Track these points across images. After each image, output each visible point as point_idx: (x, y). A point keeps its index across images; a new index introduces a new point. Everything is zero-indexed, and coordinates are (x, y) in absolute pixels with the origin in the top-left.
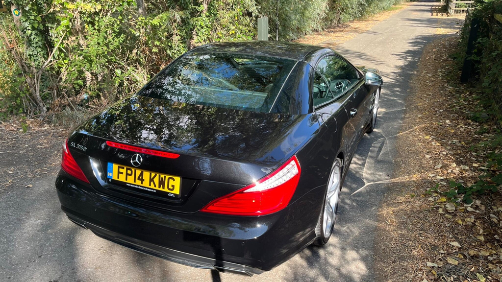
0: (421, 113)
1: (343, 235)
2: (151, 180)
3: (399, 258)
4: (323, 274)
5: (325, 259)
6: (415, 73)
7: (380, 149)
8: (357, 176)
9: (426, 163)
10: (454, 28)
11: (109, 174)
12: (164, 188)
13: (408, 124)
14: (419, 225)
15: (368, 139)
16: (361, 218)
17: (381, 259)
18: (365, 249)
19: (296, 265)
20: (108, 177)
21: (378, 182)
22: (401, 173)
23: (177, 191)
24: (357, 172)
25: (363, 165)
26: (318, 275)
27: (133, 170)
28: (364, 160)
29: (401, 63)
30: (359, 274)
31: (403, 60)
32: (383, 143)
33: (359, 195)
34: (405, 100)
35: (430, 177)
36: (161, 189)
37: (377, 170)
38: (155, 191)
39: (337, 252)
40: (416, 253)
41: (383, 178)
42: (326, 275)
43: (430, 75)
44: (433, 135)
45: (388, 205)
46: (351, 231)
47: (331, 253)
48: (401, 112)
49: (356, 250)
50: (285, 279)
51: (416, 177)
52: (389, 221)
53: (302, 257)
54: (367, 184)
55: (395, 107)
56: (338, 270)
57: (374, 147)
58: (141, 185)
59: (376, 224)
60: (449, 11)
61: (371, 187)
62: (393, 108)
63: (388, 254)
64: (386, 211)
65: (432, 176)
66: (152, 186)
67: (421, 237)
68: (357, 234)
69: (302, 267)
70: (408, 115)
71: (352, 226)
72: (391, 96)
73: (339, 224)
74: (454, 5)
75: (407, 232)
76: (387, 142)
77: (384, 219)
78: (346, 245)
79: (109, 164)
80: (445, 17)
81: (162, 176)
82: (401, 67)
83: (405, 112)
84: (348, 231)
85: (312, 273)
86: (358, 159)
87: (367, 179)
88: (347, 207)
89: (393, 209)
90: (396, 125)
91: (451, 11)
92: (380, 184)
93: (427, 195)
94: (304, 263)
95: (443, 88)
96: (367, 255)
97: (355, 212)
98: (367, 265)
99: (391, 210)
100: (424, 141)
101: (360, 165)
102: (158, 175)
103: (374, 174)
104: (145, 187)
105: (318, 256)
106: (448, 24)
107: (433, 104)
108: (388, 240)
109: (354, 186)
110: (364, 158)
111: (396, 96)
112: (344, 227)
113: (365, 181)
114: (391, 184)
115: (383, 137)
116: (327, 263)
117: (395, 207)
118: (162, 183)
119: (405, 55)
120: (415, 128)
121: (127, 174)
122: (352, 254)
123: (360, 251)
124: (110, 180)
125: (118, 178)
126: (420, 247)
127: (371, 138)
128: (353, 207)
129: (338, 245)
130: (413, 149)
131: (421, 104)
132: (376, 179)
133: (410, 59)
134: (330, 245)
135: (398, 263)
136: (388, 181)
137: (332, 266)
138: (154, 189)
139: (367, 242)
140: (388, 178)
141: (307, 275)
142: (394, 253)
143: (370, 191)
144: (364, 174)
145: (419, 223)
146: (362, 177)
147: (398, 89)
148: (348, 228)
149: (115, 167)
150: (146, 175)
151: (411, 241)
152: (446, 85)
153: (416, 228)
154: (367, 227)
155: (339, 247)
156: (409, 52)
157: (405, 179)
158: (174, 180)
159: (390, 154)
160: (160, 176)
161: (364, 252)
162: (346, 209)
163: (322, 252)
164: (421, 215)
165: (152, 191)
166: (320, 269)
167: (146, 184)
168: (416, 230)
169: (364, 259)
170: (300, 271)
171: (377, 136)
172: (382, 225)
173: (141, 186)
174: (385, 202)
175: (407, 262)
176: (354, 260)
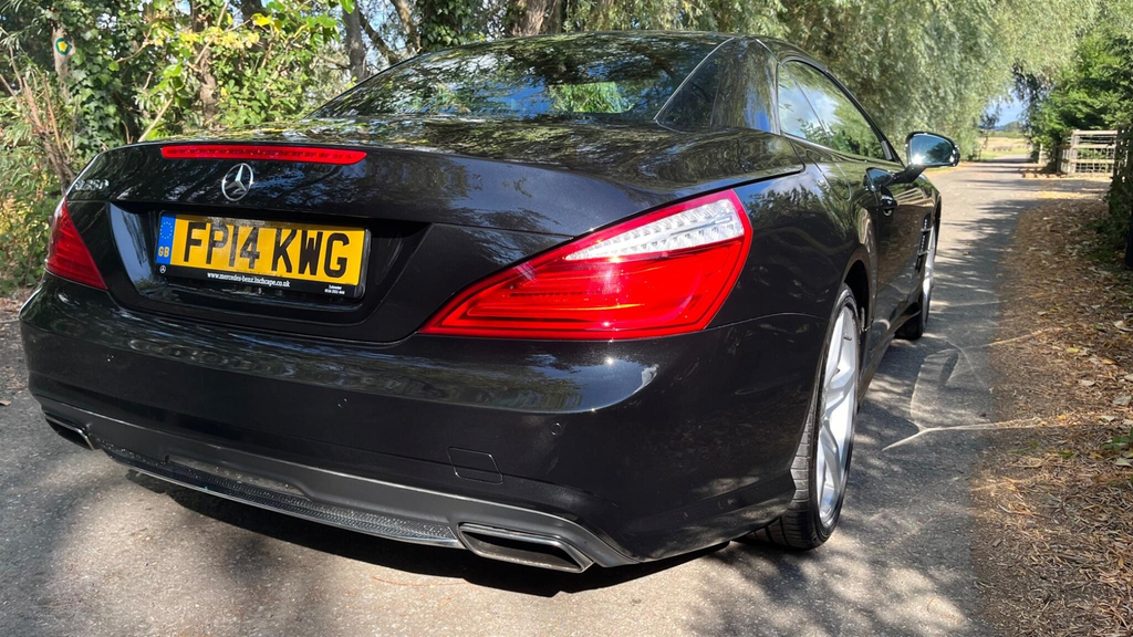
0: (1042, 307)
1: (873, 532)
2: (280, 251)
3: (1062, 591)
4: (817, 622)
5: (823, 584)
6: (1010, 250)
7: (949, 368)
8: (895, 413)
9: (1083, 394)
10: (1082, 192)
11: (162, 252)
12: (313, 272)
13: (1014, 326)
14: (1104, 517)
15: (910, 349)
16: (922, 498)
17: (1006, 592)
18: (949, 567)
19: (730, 595)
20: (158, 261)
21: (958, 428)
22: (1019, 412)
23: (352, 276)
24: (891, 408)
25: (909, 394)
26: (802, 623)
27: (231, 229)
28: (907, 385)
29: (971, 236)
30: (939, 626)
31: (973, 232)
32: (954, 359)
33: (907, 449)
34: (994, 287)
35: (1103, 420)
36: (307, 276)
37: (950, 404)
38: (287, 284)
39: (861, 571)
40: (1113, 580)
41: (970, 420)
42: (827, 622)
43: (1048, 253)
44: (1088, 346)
45: (998, 474)
46: (895, 523)
47: (842, 573)
48: (990, 307)
49: (918, 568)
50: (693, 628)
51: (1065, 419)
52: (1010, 506)
53: (748, 578)
54: (924, 431)
55: (972, 299)
56: (868, 612)
57: (932, 363)
58: (249, 271)
59: (970, 512)
60: (1063, 169)
61: (938, 435)
62: (966, 300)
63: (1025, 580)
64: (993, 486)
65: (1110, 418)
66: (281, 270)
67: (1117, 544)
68: (914, 532)
69: (750, 600)
70: (1010, 313)
71: (897, 513)
72: (957, 282)
73: (857, 508)
74: (1075, 153)
75: (1072, 532)
76: (966, 356)
77: (993, 503)
78: (885, 554)
79: (165, 221)
80: (1054, 177)
81: (312, 234)
82: (973, 242)
83: (1001, 307)
84: (884, 523)
85: (784, 617)
86: (892, 384)
87: (923, 421)
88: (873, 472)
89: (1014, 481)
90: (981, 327)
91: (1069, 169)
92: (962, 431)
93: (1109, 454)
94: (756, 592)
95: (1087, 273)
96: (956, 581)
97: (900, 484)
98: (961, 606)
99: (1010, 484)
100: (1068, 356)
101: (898, 394)
102: (299, 232)
103: (941, 412)
104: (260, 276)
105: (801, 578)
106: (1065, 187)
107: (1071, 295)
108: (1016, 548)
109: (889, 432)
110: (907, 382)
111: (972, 283)
112: (872, 514)
113: (918, 425)
114: (995, 431)
115: (952, 347)
116: (829, 594)
117: (1021, 478)
118: (309, 256)
119: (976, 225)
120: (1035, 334)
121: (213, 244)
122: (905, 578)
123: (933, 571)
124: (163, 269)
125: (186, 259)
126: (1121, 564)
127: (921, 349)
128: (894, 474)
129: (860, 555)
130: (1041, 369)
131: (1038, 295)
132: (949, 421)
133: (989, 230)
134: (834, 553)
135: (1062, 602)
136: (985, 427)
137: (847, 603)
138: (283, 280)
139: (950, 551)
140: (983, 420)
141: (765, 622)
142: (1043, 578)
143: (938, 444)
144: (912, 411)
145: (1102, 511)
146: (907, 416)
147: (971, 273)
148: (884, 517)
149: (181, 226)
150: (267, 236)
151: (1089, 551)
152: (1093, 268)
153: (1097, 524)
154: (944, 517)
155: (862, 560)
156: (984, 221)
157: (1035, 422)
158: (346, 241)
159: (978, 377)
160: (304, 235)
161: (947, 576)
162: (874, 477)
163: (809, 569)
164: (1104, 496)
165: (280, 284)
166: (809, 607)
167: (264, 266)
168: (1098, 528)
169: (947, 591)
170: (745, 610)
171: (935, 347)
172: (991, 514)
173: (247, 275)
174: (985, 467)
175: (1091, 600)
176: (919, 591)
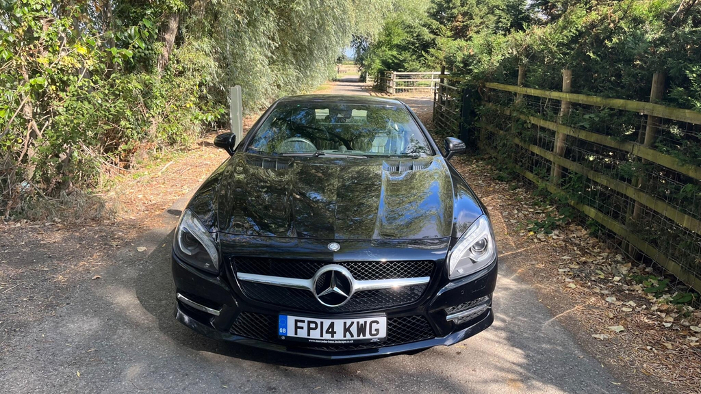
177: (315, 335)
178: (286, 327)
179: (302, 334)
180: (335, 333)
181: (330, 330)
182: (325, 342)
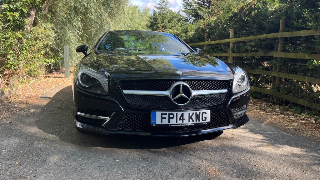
177: (173, 121)
178: (155, 119)
179: (165, 122)
180: (184, 119)
181: (181, 118)
182: (178, 125)
